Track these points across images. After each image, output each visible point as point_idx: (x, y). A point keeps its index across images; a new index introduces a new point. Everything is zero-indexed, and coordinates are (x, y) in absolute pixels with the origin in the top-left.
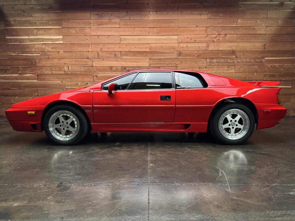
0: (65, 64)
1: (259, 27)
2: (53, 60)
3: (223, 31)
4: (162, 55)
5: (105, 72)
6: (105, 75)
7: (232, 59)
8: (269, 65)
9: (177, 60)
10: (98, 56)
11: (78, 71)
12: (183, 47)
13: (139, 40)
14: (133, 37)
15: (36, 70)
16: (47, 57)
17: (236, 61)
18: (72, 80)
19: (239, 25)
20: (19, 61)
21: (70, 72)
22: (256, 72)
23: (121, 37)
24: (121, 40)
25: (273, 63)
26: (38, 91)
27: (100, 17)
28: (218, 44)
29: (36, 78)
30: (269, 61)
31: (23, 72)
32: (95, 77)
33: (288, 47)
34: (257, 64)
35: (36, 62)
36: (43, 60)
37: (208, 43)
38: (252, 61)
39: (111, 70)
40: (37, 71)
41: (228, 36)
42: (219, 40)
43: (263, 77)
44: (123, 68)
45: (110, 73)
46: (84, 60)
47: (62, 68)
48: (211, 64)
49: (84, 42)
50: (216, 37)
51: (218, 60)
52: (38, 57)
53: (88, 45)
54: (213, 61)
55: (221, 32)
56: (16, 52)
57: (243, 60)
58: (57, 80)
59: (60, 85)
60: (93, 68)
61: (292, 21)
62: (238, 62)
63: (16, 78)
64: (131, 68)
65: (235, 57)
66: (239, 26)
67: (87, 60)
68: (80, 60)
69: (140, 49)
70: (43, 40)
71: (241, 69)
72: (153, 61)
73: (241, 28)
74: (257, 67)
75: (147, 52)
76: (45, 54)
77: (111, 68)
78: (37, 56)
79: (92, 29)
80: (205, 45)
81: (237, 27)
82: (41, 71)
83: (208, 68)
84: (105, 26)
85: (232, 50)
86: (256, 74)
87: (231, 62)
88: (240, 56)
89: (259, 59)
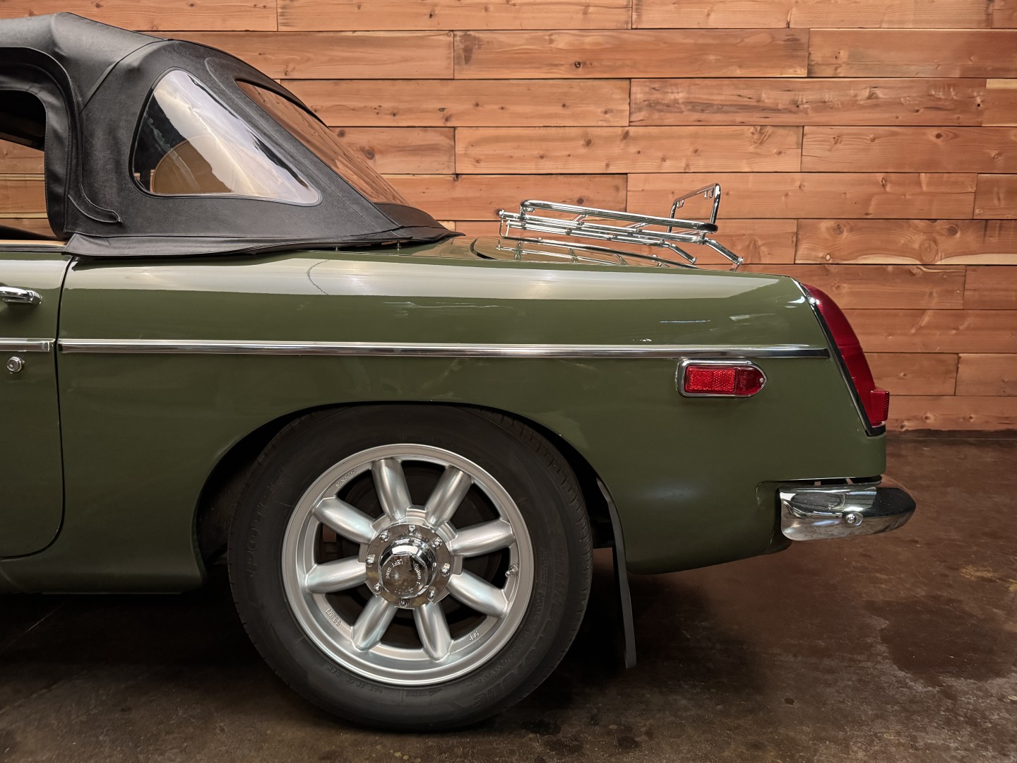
4: (359, 53)
7: (784, 84)
8: (1012, 128)
9: (451, 86)
12: (486, 9)
17: (807, 99)
22: (931, 166)
30: (1010, 101)
34: (939, 116)
38: (909, 98)
43: (972, 197)
48: (656, 115)
51: (702, 93)
54: (672, 97)
57: (852, 91)
62: (823, 106)
65: (803, 72)
71: (840, 146)
74: (938, 136)
83: (636, 139)
85: (789, 27)
86: (929, 184)
87: (777, 104)
88: (834, 67)
89: (949, 86)
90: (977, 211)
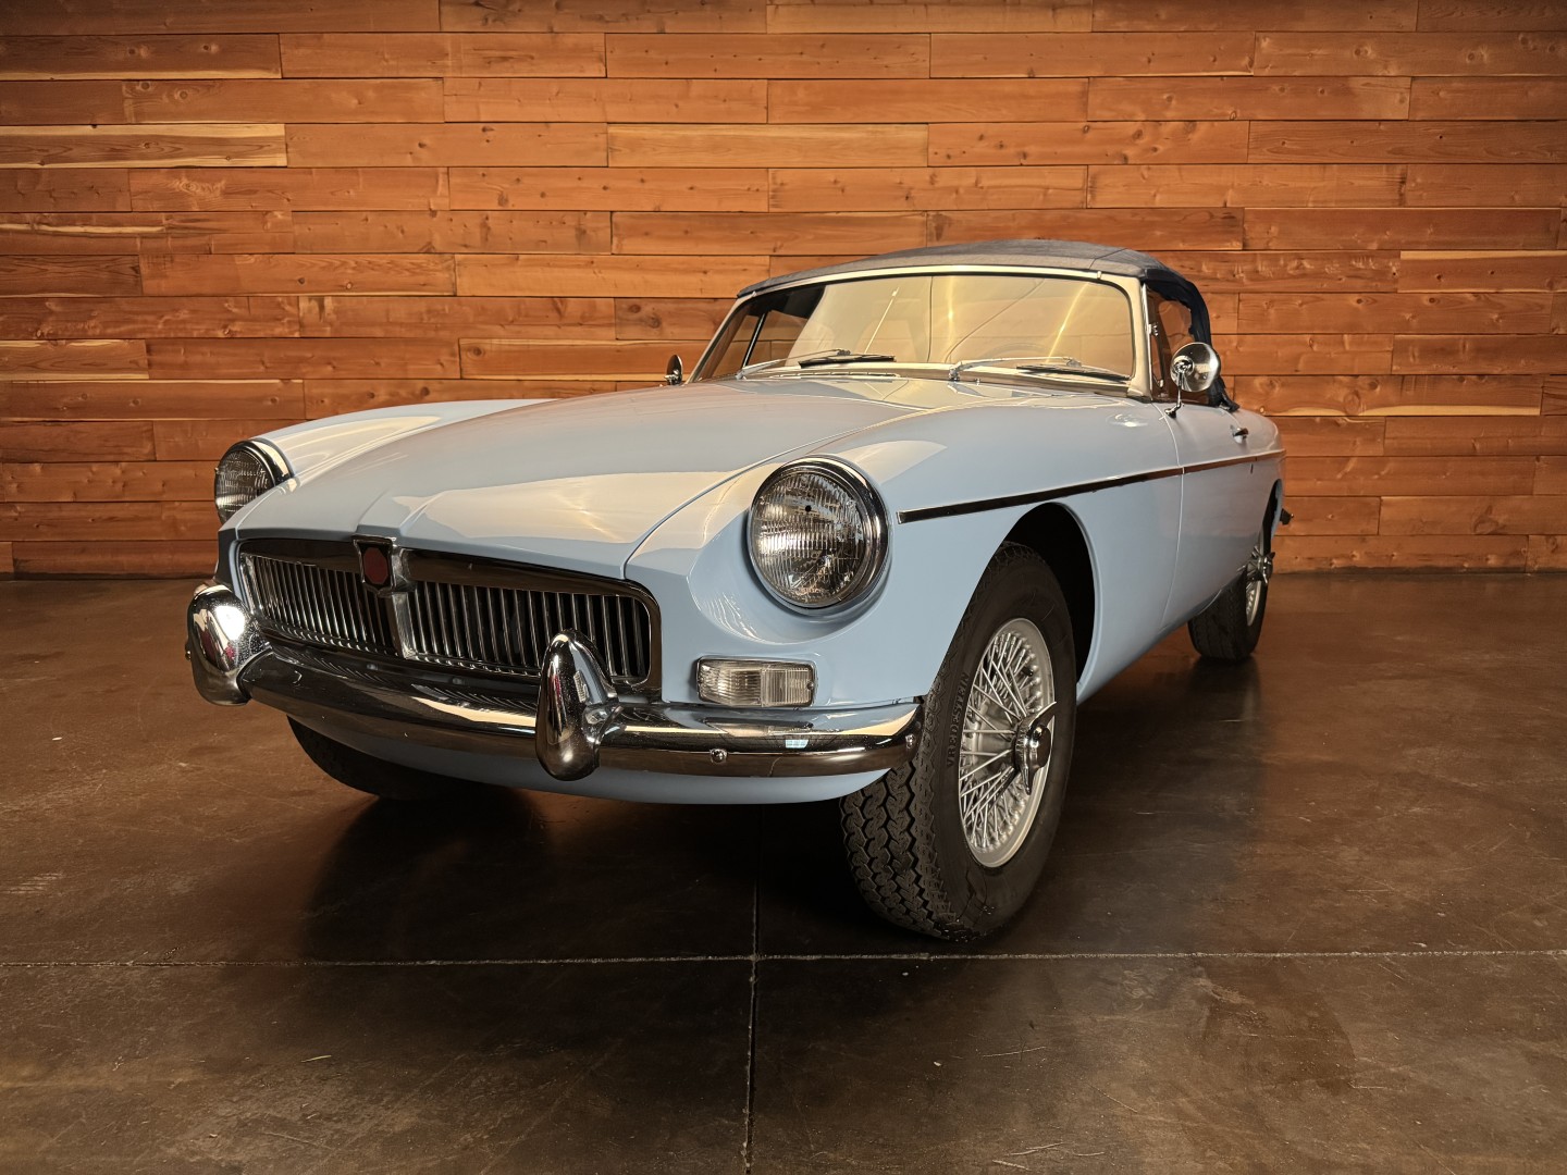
1: (1372, 81)
2: (236, 257)
3: (1174, 102)
4: (841, 230)
5: (523, 329)
6: (525, 342)
7: (1223, 257)
8: (1424, 294)
11: (373, 324)
12: (957, 192)
13: (715, 146)
14: (682, 133)
15: (137, 313)
17: (1242, 271)
18: (343, 374)
19: (1267, 66)
20: (45, 263)
21: (328, 329)
22: (1353, 329)
23: (612, 130)
24: (610, 150)
25: (1442, 280)
27: (494, 21)
28: (1146, 173)
29: (143, 362)
30: (1423, 271)
31: (69, 325)
33: (1528, 192)
34: (1359, 284)
35: (136, 269)
36: (177, 260)
37: (1092, 169)
38: (1332, 268)
40: (145, 322)
41: (1203, 127)
42: (1155, 150)
43: (1389, 356)
45: (550, 331)
46: (406, 260)
47: (288, 308)
49: (408, 161)
50: (1139, 134)
53: (428, 175)
55: (1167, 108)
56: (27, 215)
57: (1282, 262)
60: (460, 304)
61: (1552, 49)
62: (1255, 275)
63: (32, 363)
64: (671, 306)
65: (1237, 245)
66: (1266, 72)
67: (421, 259)
68: (383, 260)
70: (178, 145)
71: (1272, 311)
73: (1276, 88)
74: (1359, 301)
77: (557, 304)
79: (448, 83)
80: (1075, 178)
81: (1252, 80)
84: (524, 70)
85: (1225, 206)
86: (1351, 343)
87: (1216, 273)
88: (1265, 241)
89: (1368, 257)
90: (1394, 368)
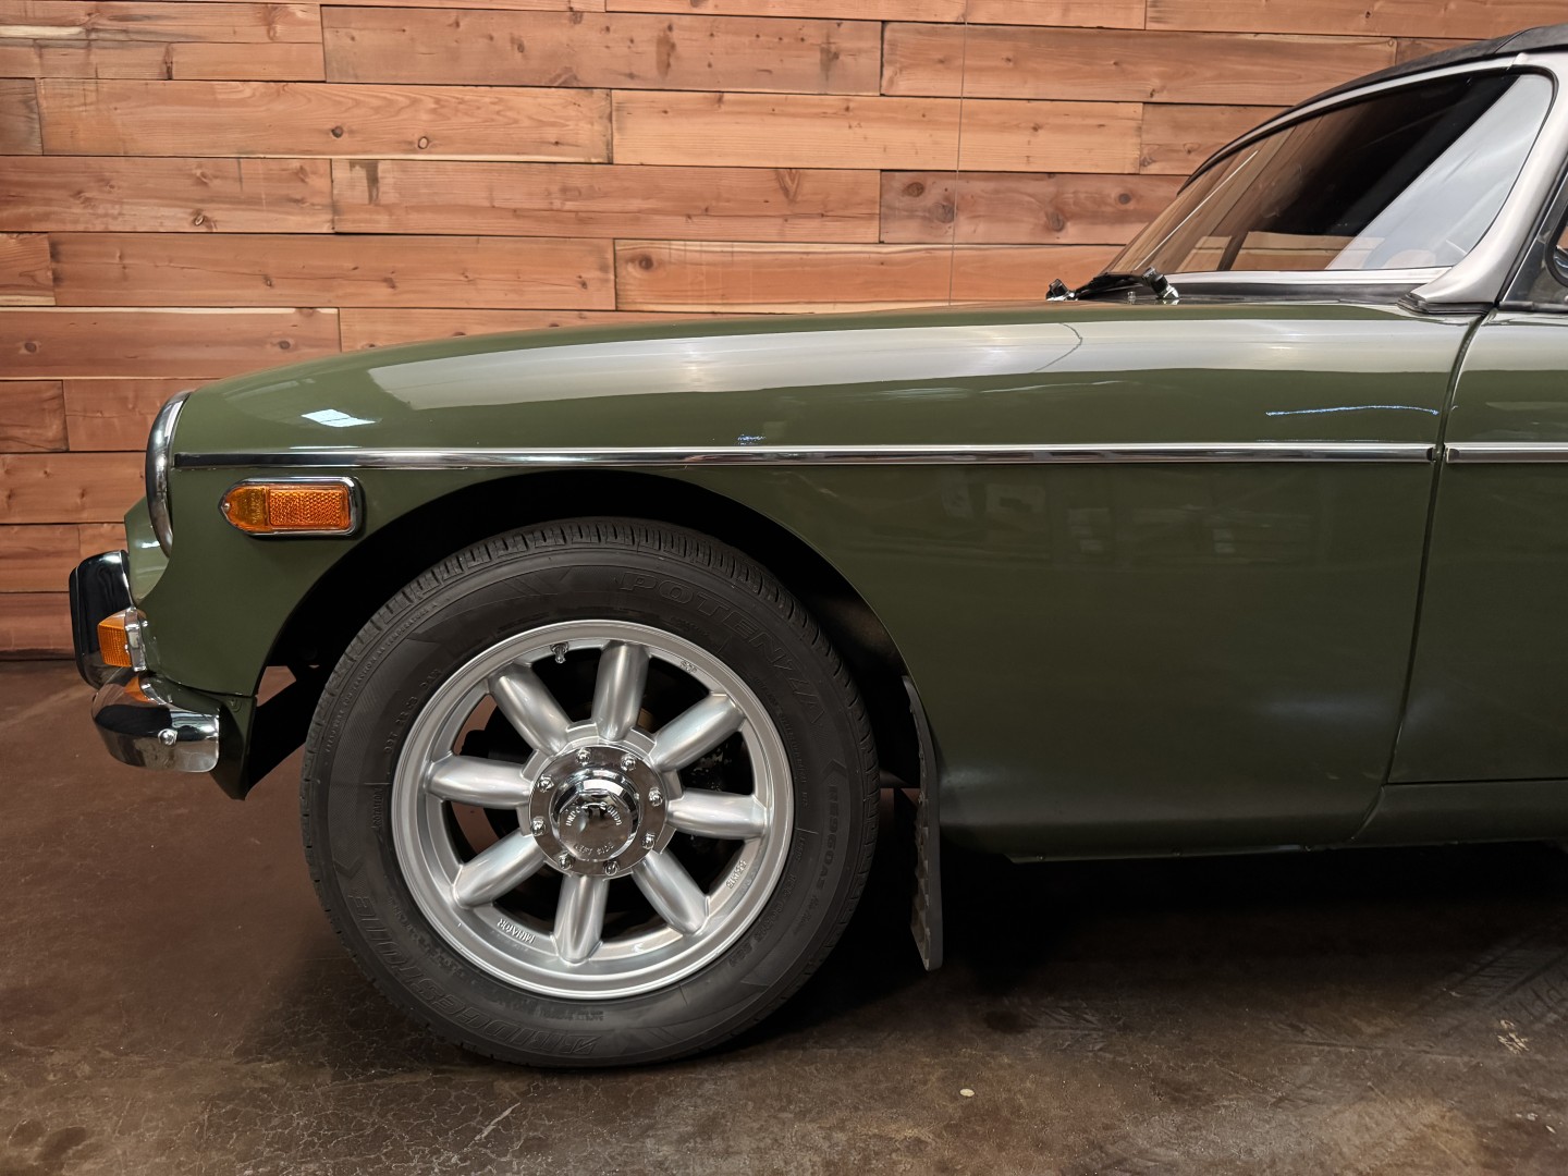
0: (337, 132)
10: (665, 66)
16: (155, 55)
26: (61, 396)
32: (633, 272)
39: (781, 197)
44: (900, 181)
52: (52, 56)
58: (262, 291)
59: (284, 345)
69: (1066, 10)
72: (1178, 127)
75: (1125, 34)
76: (131, 25)
78: (40, 45)
82: (88, 200)
